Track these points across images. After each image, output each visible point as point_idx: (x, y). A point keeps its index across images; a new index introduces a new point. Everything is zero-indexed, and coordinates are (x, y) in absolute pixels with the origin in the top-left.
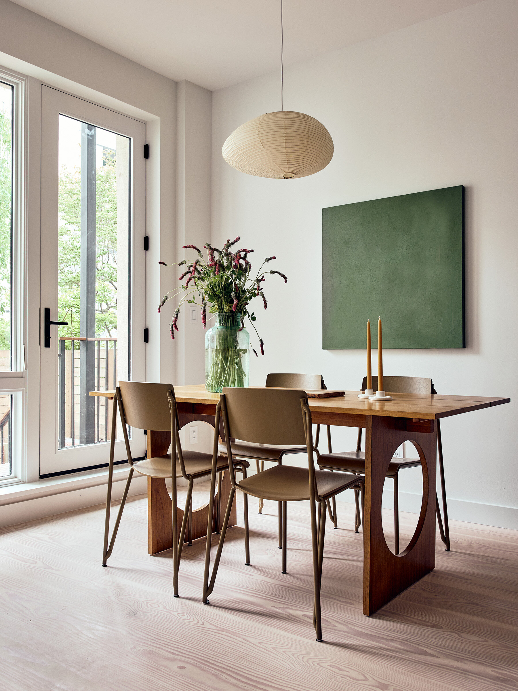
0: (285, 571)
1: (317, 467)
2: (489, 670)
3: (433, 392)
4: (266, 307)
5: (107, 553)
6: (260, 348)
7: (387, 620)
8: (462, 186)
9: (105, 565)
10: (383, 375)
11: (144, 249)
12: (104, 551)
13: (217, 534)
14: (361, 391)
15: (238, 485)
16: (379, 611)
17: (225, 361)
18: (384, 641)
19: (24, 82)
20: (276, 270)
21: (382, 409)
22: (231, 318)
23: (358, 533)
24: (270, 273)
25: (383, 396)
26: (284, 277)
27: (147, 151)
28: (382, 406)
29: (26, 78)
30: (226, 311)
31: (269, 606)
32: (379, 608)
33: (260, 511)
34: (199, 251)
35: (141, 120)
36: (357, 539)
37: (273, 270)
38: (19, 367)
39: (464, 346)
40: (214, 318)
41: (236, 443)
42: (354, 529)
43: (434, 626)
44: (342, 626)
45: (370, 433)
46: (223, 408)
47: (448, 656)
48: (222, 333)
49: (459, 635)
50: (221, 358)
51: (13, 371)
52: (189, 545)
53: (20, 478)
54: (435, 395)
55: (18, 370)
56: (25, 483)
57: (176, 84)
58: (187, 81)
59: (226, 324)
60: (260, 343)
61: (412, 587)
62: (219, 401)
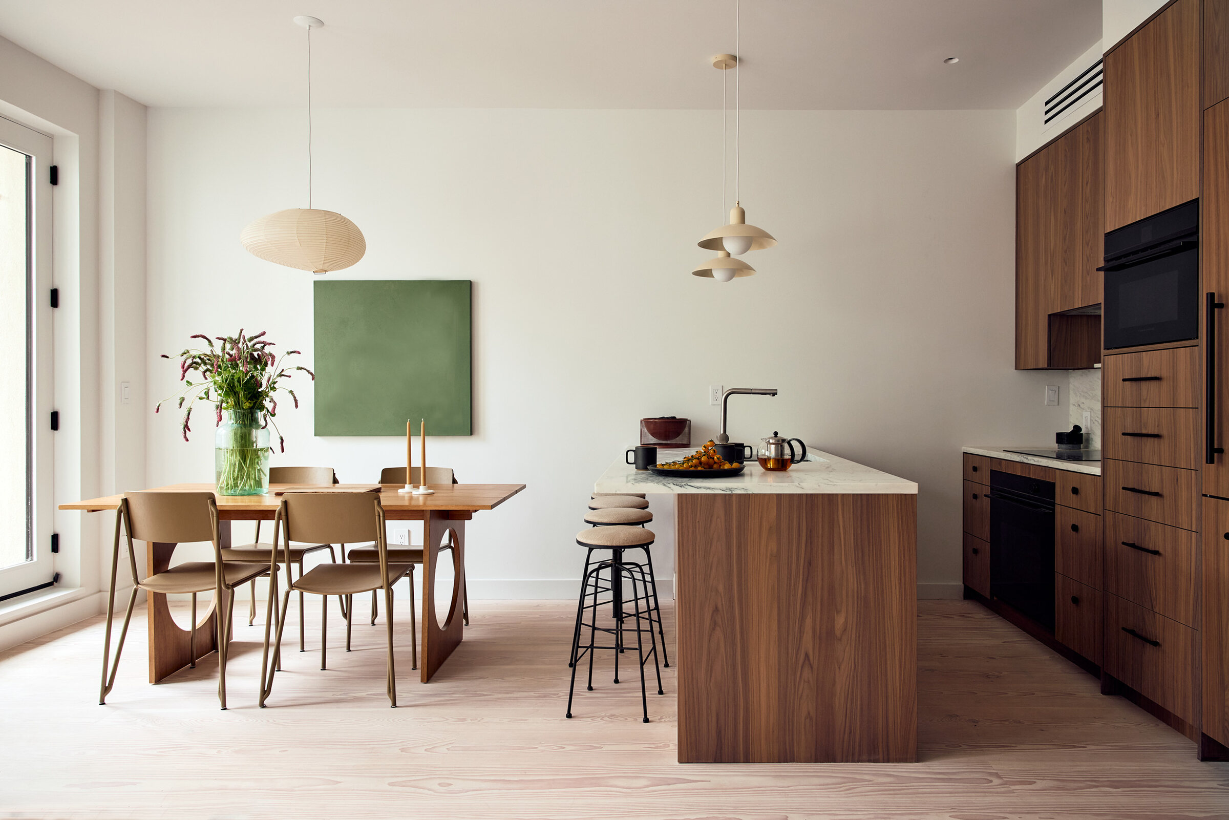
0: (324, 668)
1: (348, 562)
2: (532, 694)
3: (455, 481)
4: (297, 406)
5: (106, 689)
6: (280, 445)
7: (442, 682)
8: (470, 281)
9: (103, 703)
10: (412, 466)
11: (52, 306)
12: (102, 687)
13: (215, 652)
14: (379, 483)
15: (295, 587)
16: (432, 678)
17: (242, 459)
18: (448, 695)
21: (425, 504)
22: (250, 415)
23: (375, 625)
24: (297, 369)
25: (426, 490)
27: (54, 176)
28: (425, 500)
30: (244, 408)
31: (329, 696)
32: (432, 676)
33: (251, 622)
34: (210, 341)
35: (45, 132)
36: (376, 631)
37: (300, 366)
39: (471, 434)
40: (228, 415)
41: (232, 549)
42: (370, 622)
43: (481, 678)
44: (407, 694)
45: (428, 524)
46: (283, 514)
47: (500, 693)
48: (239, 432)
49: (502, 679)
50: (238, 457)
52: (191, 668)
54: (455, 485)
57: (97, 93)
58: (115, 91)
59: (244, 422)
60: (280, 440)
61: (450, 657)
62: (279, 506)
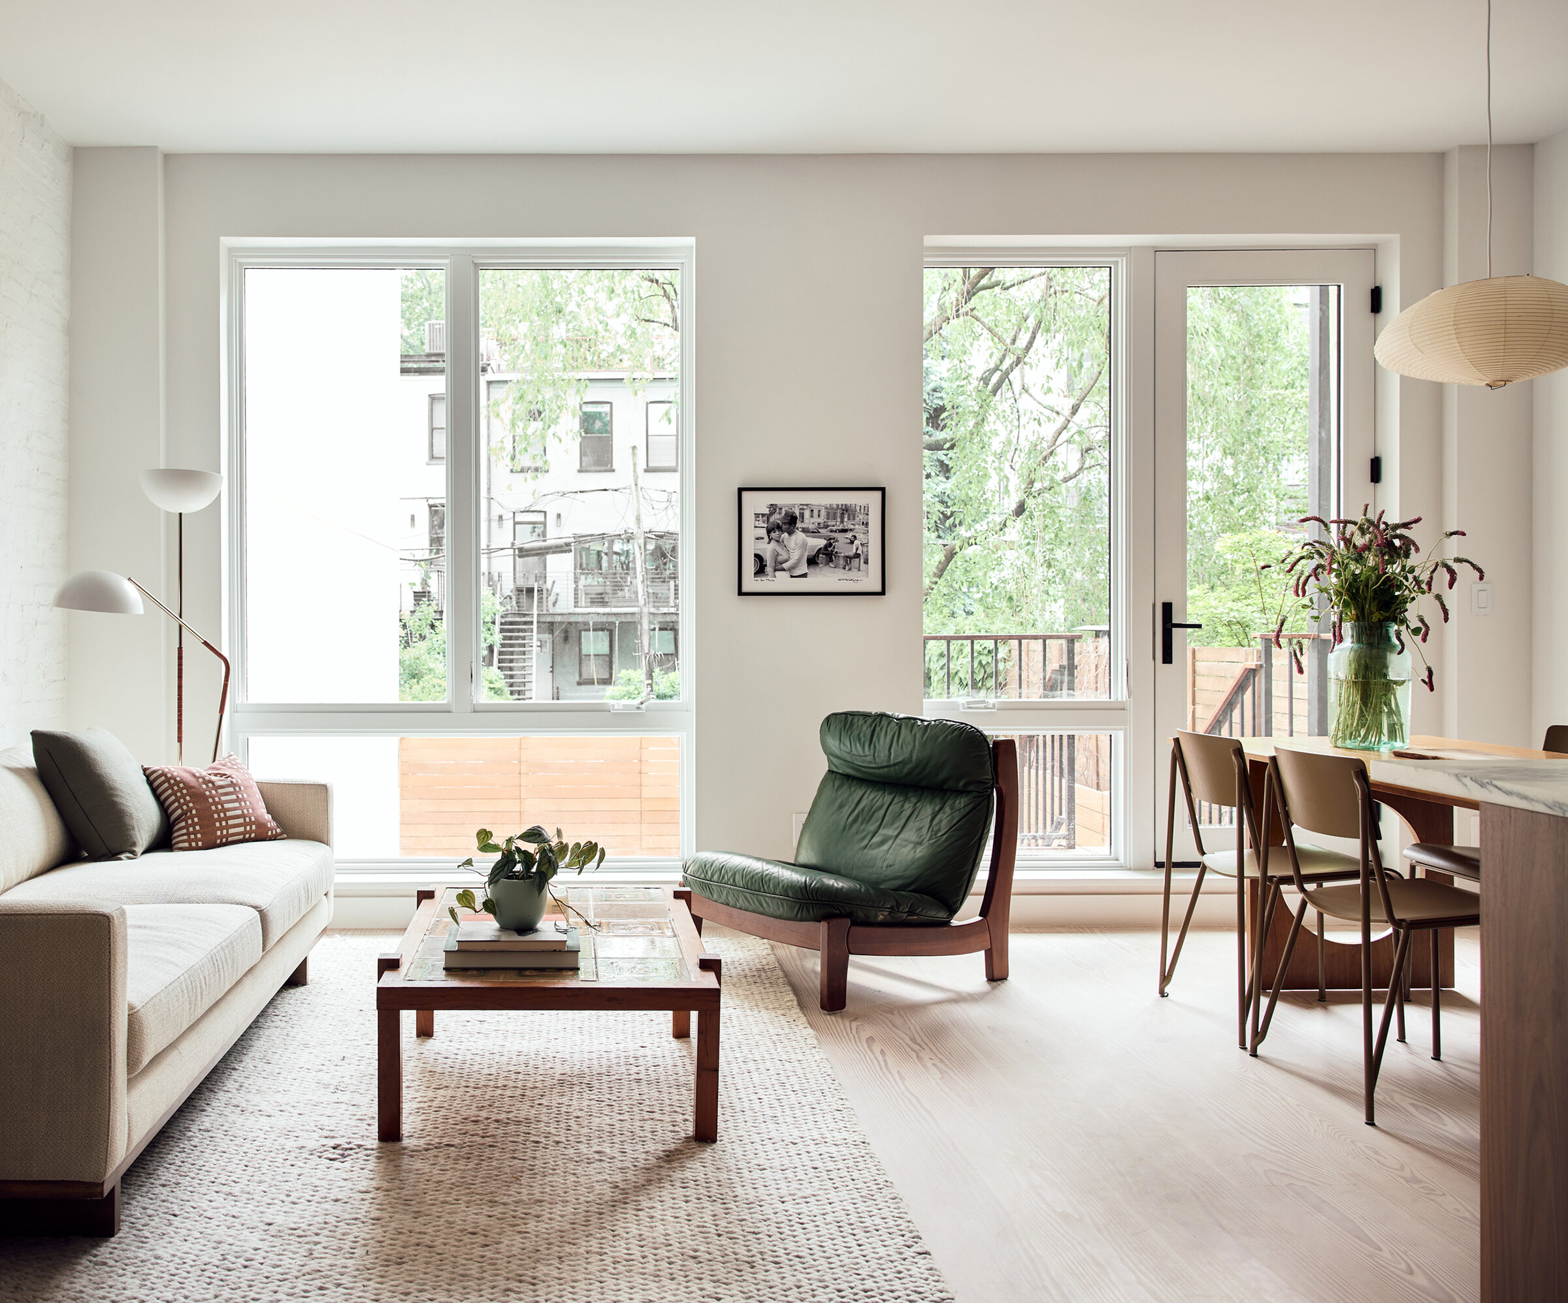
11: (1372, 481)
19: (1125, 259)
20: (1465, 557)
26: (1480, 571)
27: (1377, 300)
29: (1127, 250)
37: (1461, 557)
38: (1121, 693)
51: (1112, 699)
53: (1122, 861)
55: (1120, 699)
56: (1130, 869)
57: (1441, 160)
58: (1462, 147)
